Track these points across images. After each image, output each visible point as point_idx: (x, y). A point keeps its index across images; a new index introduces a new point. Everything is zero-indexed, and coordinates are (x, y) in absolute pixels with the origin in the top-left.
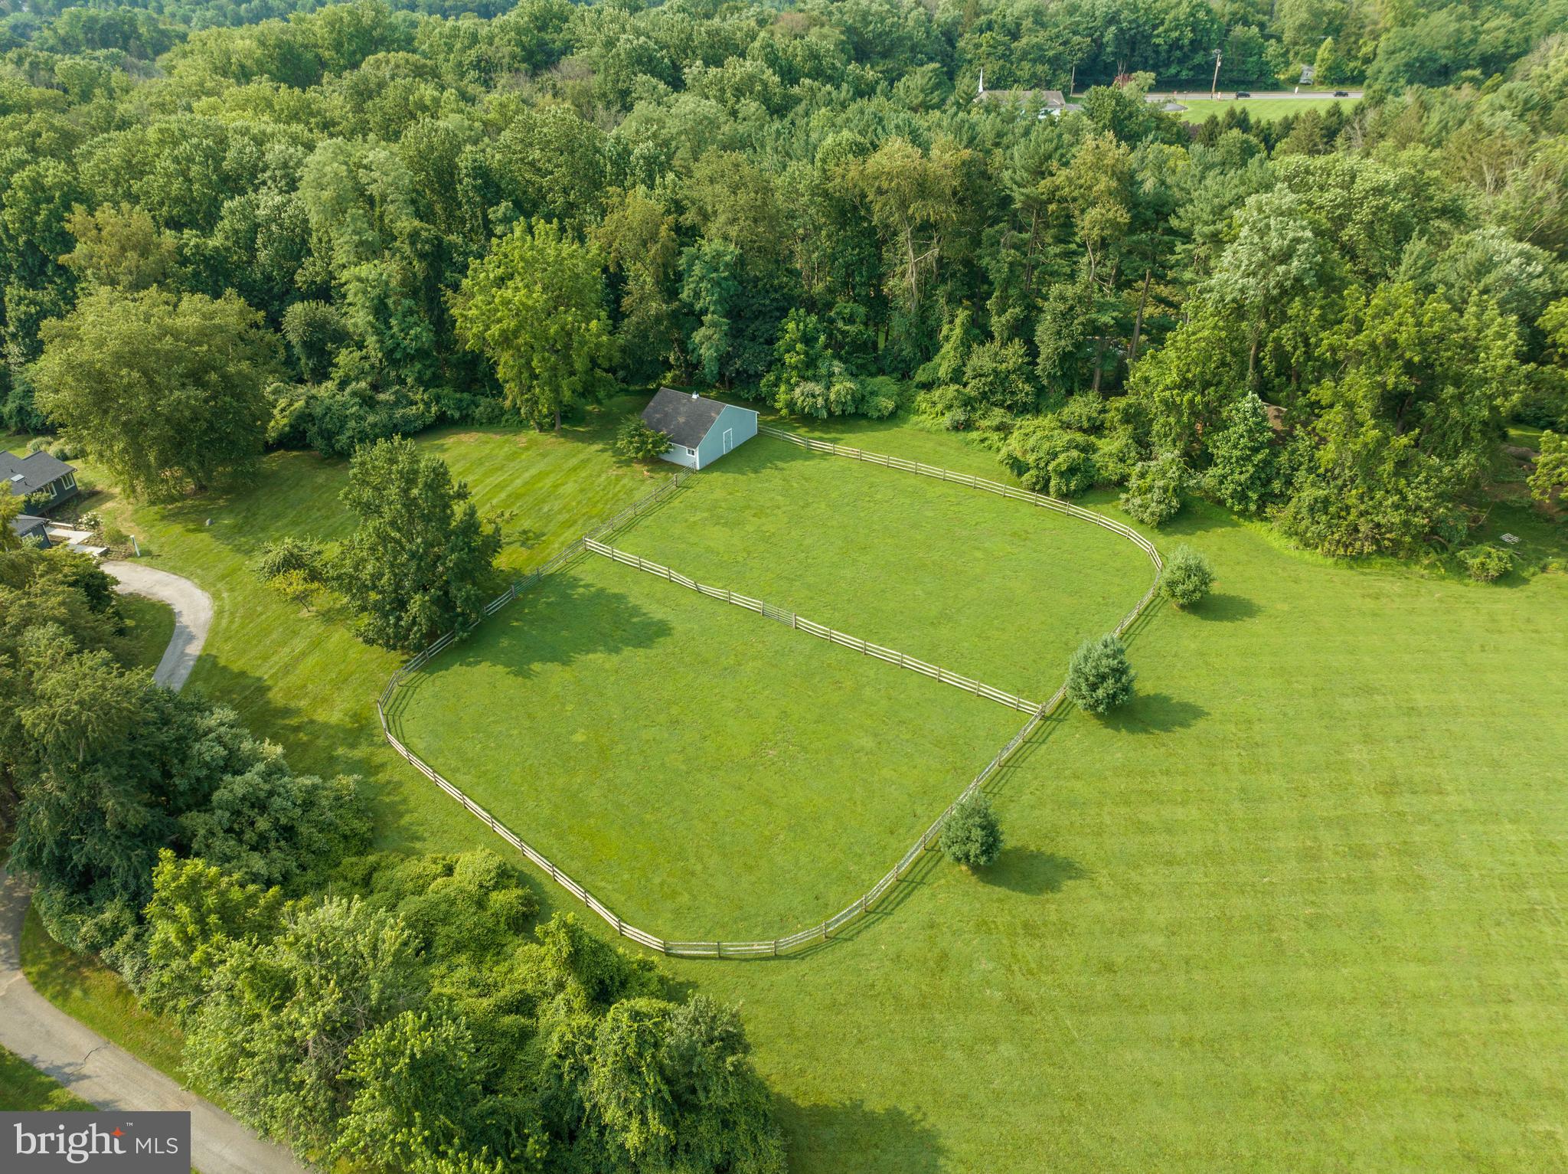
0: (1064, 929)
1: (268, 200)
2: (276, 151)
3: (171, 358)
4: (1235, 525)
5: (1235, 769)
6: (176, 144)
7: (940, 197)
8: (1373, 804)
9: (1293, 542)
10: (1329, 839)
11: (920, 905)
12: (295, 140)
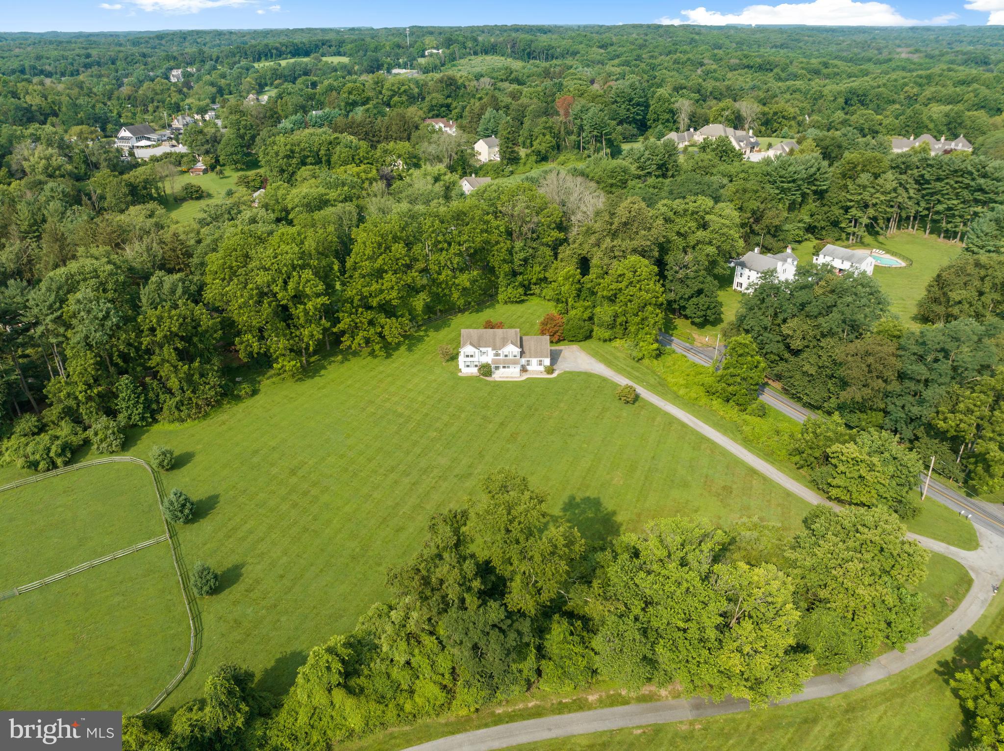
0: (258, 581)
4: (148, 431)
5: (247, 502)
8: (294, 480)
9: (177, 424)
10: (294, 497)
11: (208, 619)
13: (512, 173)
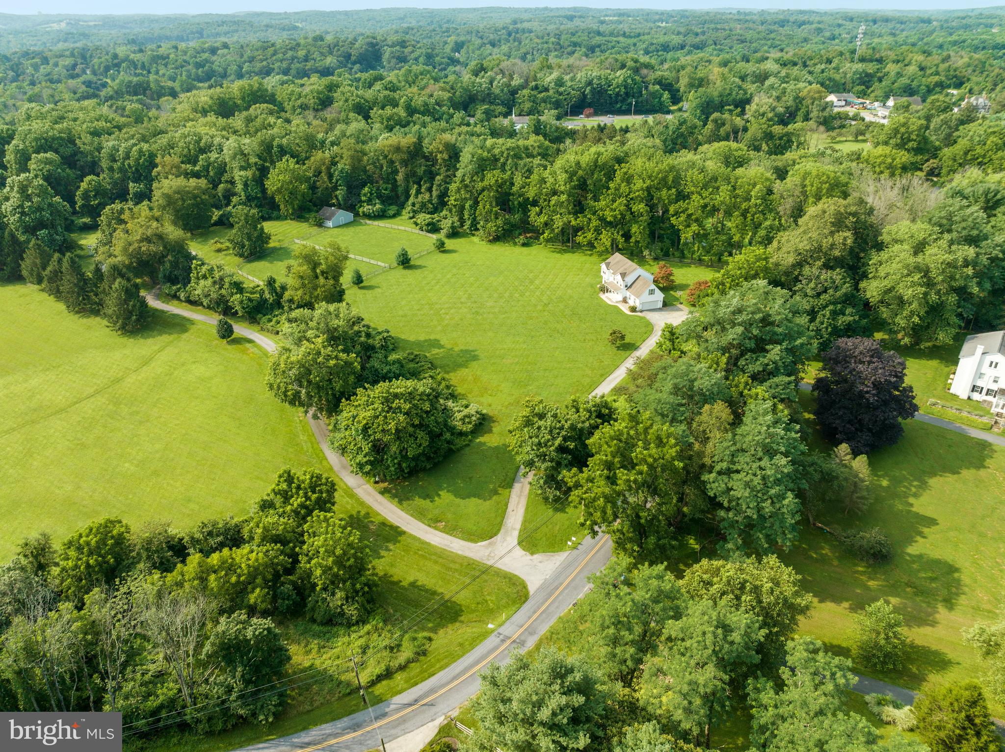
1: (213, 156)
2: (217, 140)
3: (188, 192)
6: (186, 137)
7: (403, 152)
12: (223, 137)
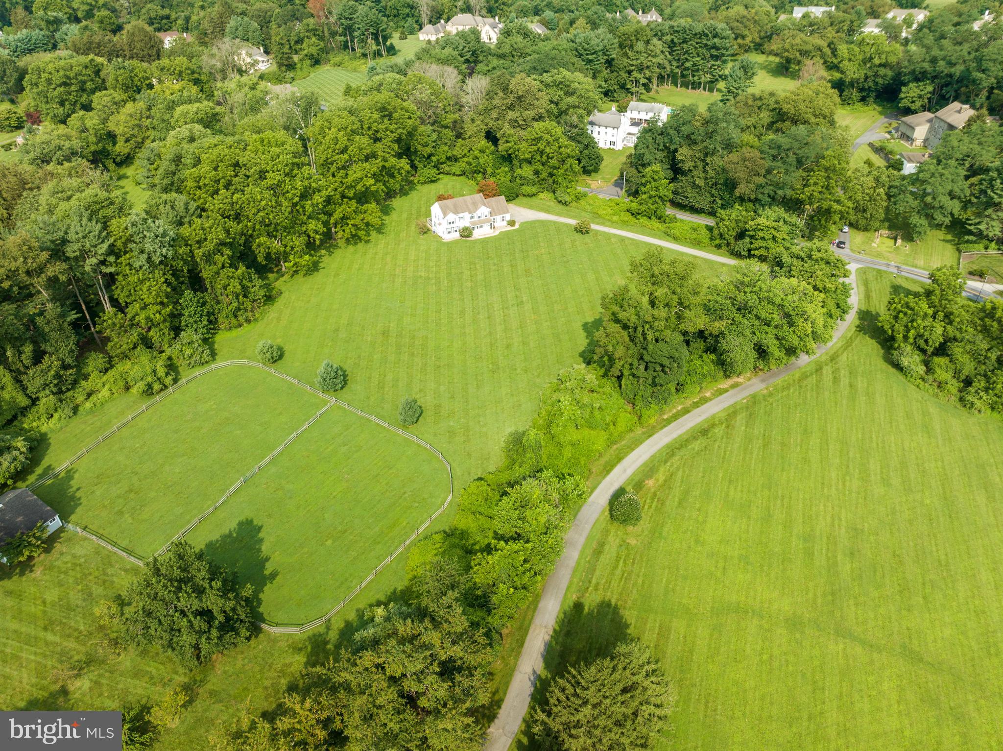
0: (438, 406)
13: (293, 79)
